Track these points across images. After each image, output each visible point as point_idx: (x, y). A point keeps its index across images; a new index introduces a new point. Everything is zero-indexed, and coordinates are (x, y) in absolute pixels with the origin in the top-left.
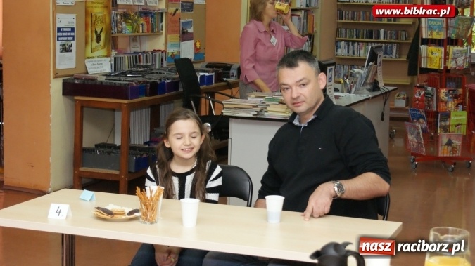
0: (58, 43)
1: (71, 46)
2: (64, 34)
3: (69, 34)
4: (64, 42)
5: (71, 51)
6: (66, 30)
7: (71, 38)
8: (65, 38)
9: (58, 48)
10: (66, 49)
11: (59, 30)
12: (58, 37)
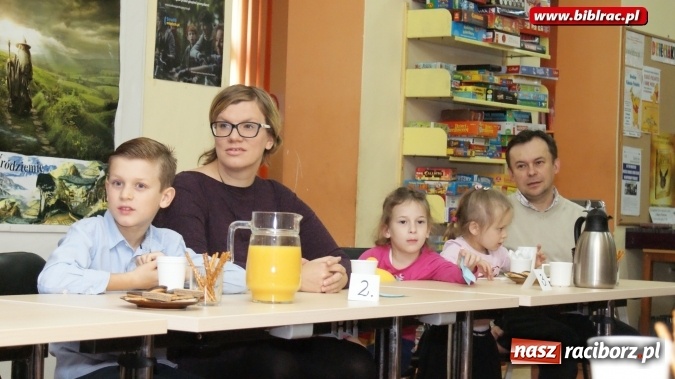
0: (624, 182)
1: (636, 188)
2: (630, 172)
3: (634, 173)
4: (629, 182)
5: (635, 194)
6: (632, 167)
7: (636, 178)
8: (630, 178)
9: (624, 188)
10: (631, 191)
11: (625, 165)
12: (624, 174)
